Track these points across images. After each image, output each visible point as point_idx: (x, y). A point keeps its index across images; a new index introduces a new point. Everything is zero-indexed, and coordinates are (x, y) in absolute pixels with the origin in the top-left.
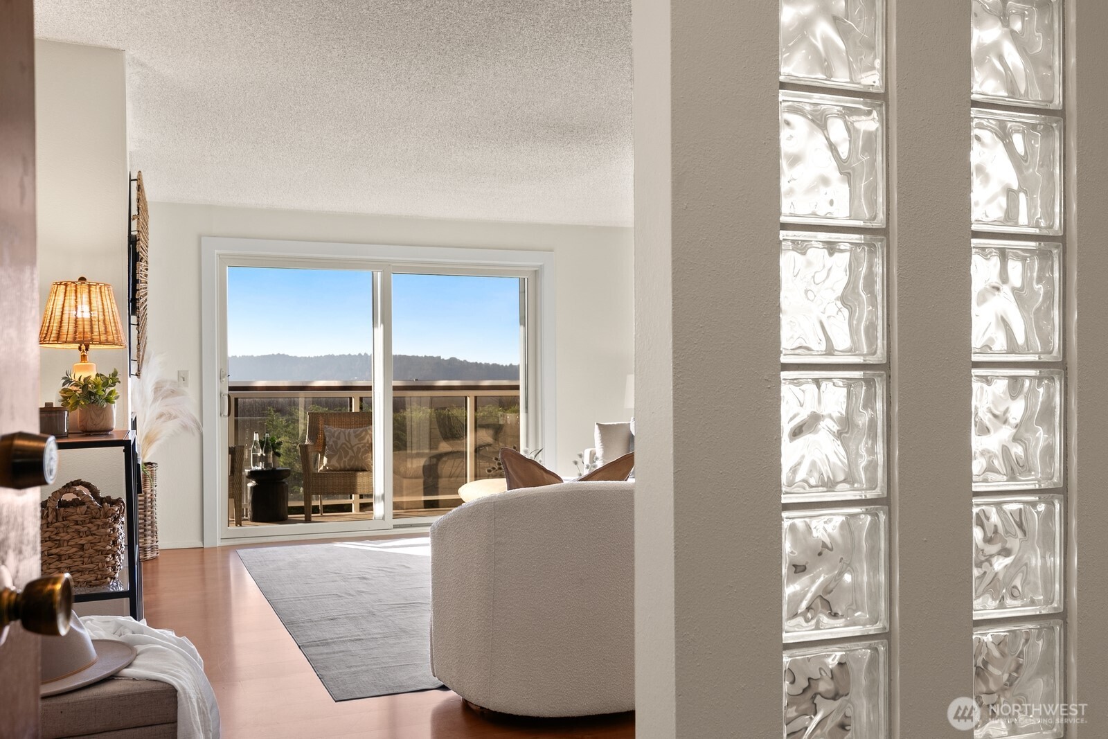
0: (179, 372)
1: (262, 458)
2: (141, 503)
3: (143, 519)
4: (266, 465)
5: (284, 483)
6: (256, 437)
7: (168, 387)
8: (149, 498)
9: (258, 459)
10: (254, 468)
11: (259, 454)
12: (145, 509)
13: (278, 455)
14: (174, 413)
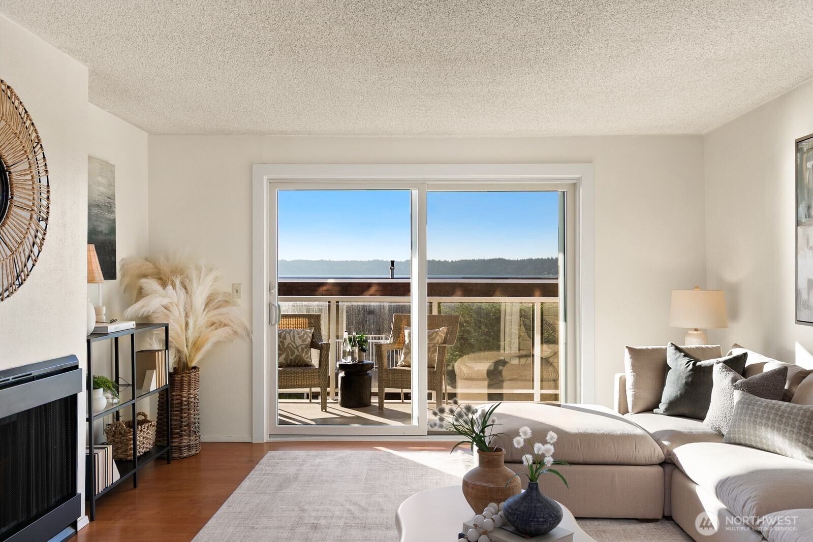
0: (233, 284)
1: (352, 353)
2: (177, 405)
3: (179, 421)
4: (353, 359)
5: (367, 374)
6: (346, 335)
7: (220, 298)
8: (185, 401)
9: (347, 354)
10: (343, 361)
11: (348, 350)
12: (181, 411)
13: (364, 351)
14: (224, 321)
